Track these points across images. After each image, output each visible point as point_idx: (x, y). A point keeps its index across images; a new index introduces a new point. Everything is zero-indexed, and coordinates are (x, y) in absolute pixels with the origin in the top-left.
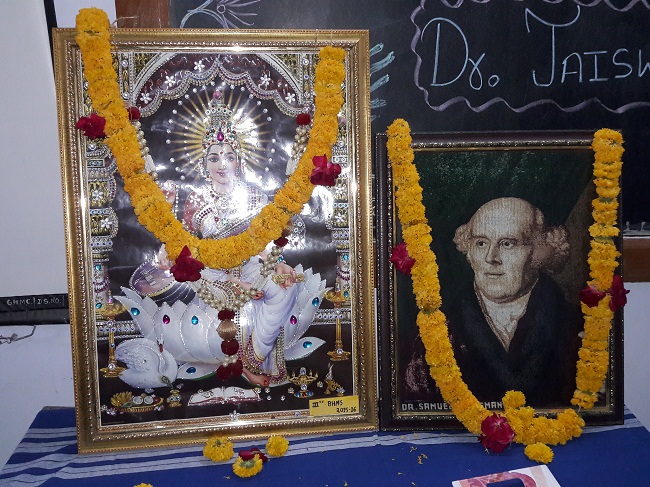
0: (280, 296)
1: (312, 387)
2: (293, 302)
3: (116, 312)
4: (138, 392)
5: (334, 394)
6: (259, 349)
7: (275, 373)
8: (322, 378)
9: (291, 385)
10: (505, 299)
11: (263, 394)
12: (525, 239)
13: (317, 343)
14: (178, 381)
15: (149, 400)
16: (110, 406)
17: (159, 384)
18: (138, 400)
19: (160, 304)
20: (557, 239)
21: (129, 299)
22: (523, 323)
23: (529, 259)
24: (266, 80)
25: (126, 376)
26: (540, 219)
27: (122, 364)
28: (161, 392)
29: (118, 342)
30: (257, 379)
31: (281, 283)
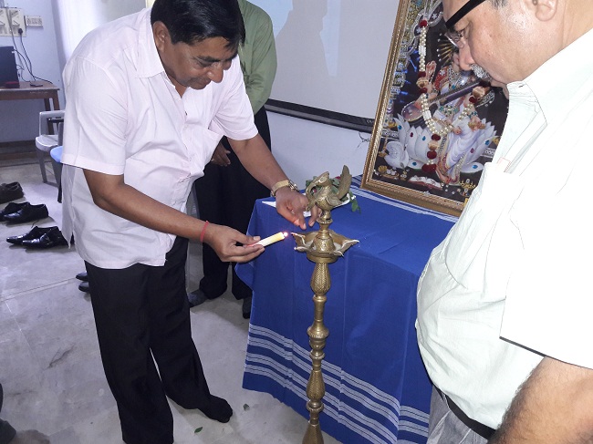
0: (469, 134)
2: (476, 140)
3: (392, 125)
4: (390, 167)
7: (454, 178)
9: (460, 187)
11: (444, 188)
13: (480, 167)
14: (408, 168)
15: (394, 173)
16: (377, 171)
18: (389, 172)
19: (411, 126)
21: (399, 122)
25: (387, 158)
27: (387, 152)
28: (399, 171)
29: (389, 141)
30: (444, 178)
31: (472, 127)
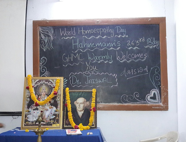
0: (50, 110)
1: (53, 123)
2: (51, 111)
3: (28, 111)
5: (56, 124)
6: (46, 117)
7: (48, 120)
8: (54, 121)
9: (50, 122)
10: (81, 111)
11: (46, 123)
12: (84, 103)
13: (54, 117)
14: (35, 121)
15: (31, 123)
16: (26, 124)
17: (32, 121)
18: (29, 123)
20: (88, 103)
22: (83, 114)
23: (84, 106)
24: (50, 83)
26: (86, 100)
27: (28, 118)
29: (28, 115)
30: (46, 121)
31: (50, 108)
